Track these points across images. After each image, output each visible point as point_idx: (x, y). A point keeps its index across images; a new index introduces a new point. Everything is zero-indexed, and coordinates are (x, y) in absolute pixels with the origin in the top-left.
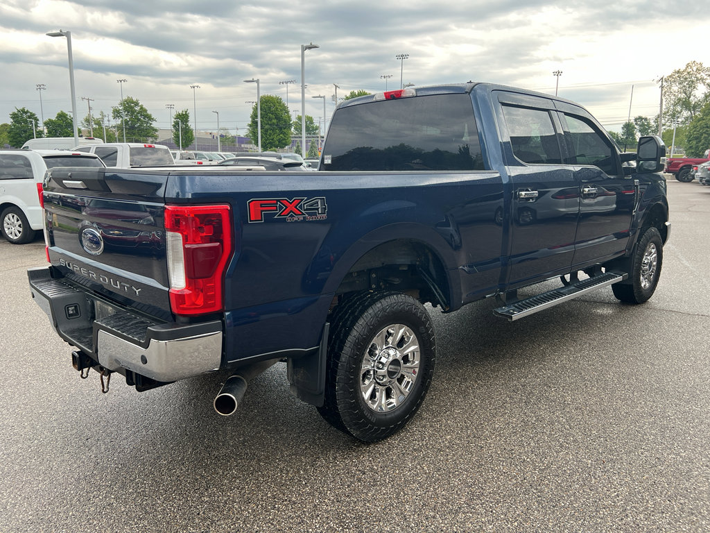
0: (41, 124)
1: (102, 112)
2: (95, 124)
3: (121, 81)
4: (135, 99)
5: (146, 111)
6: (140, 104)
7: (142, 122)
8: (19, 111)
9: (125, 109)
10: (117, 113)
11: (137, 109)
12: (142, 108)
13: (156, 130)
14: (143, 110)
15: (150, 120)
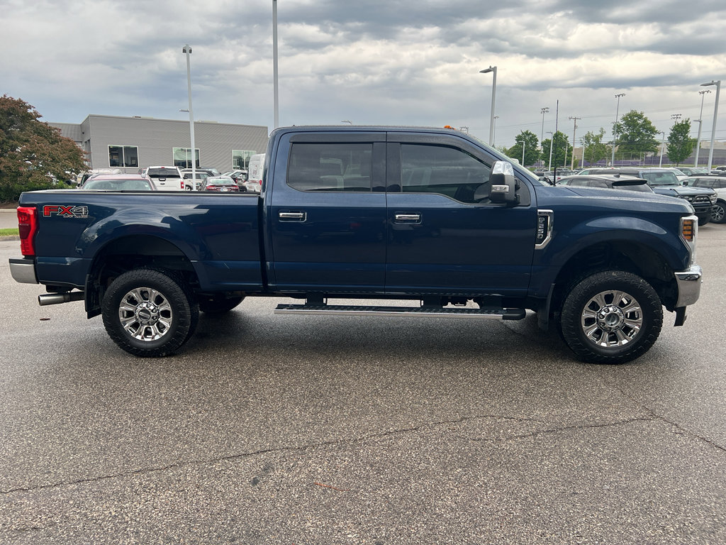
0: (539, 144)
1: (602, 129)
2: (594, 141)
3: (619, 96)
4: (639, 112)
5: (650, 123)
6: (644, 117)
7: (644, 136)
8: (523, 134)
9: (627, 124)
10: (618, 129)
11: (640, 122)
12: (645, 120)
13: (658, 144)
14: (647, 122)
15: (652, 133)
